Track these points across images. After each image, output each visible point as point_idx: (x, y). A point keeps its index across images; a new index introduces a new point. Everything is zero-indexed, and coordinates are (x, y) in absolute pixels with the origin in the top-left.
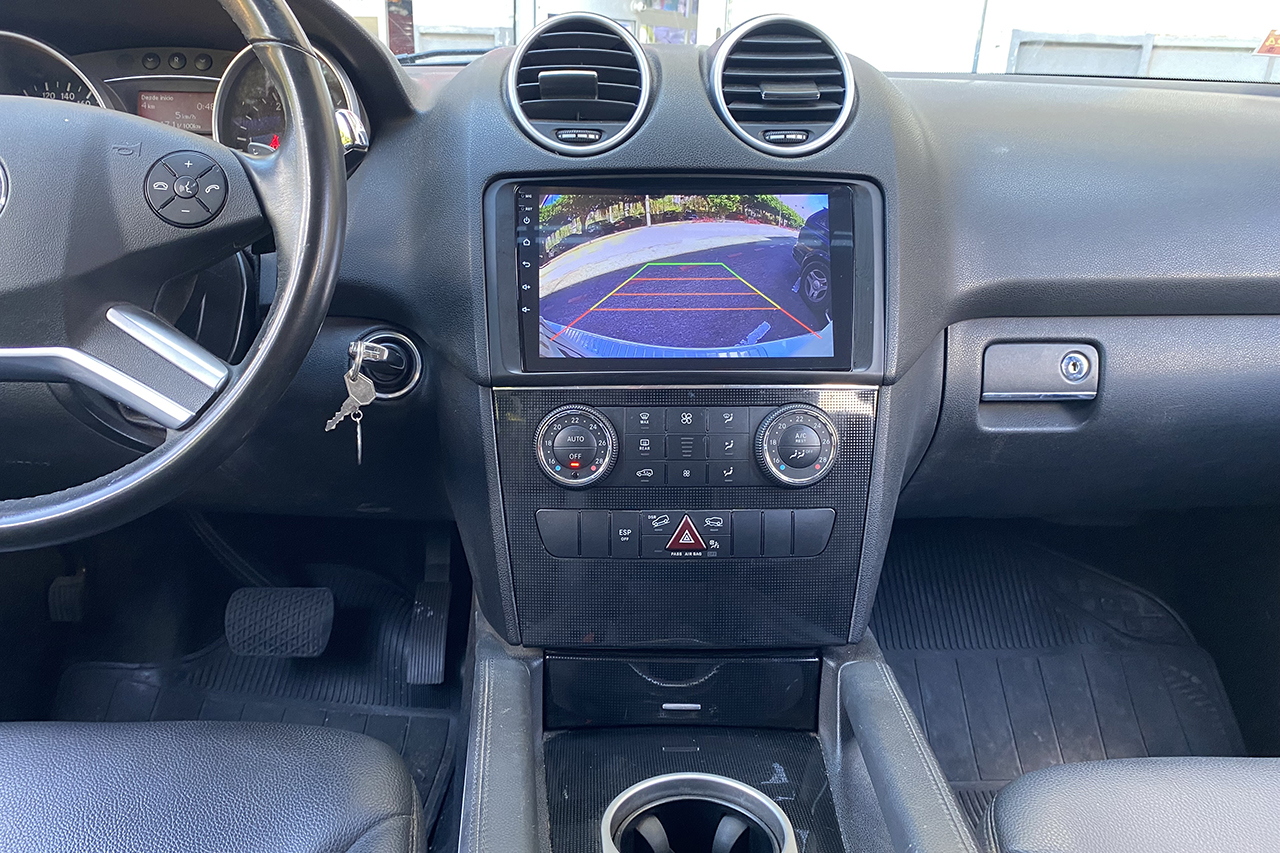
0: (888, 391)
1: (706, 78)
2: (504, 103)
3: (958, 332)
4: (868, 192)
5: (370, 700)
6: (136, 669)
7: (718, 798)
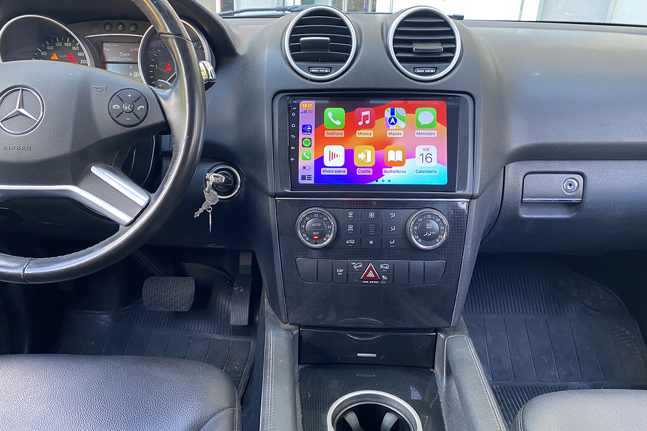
0: (474, 202)
1: (385, 40)
2: (283, 53)
3: (511, 168)
4: (467, 100)
5: (212, 331)
6: (100, 314)
7: (384, 403)
